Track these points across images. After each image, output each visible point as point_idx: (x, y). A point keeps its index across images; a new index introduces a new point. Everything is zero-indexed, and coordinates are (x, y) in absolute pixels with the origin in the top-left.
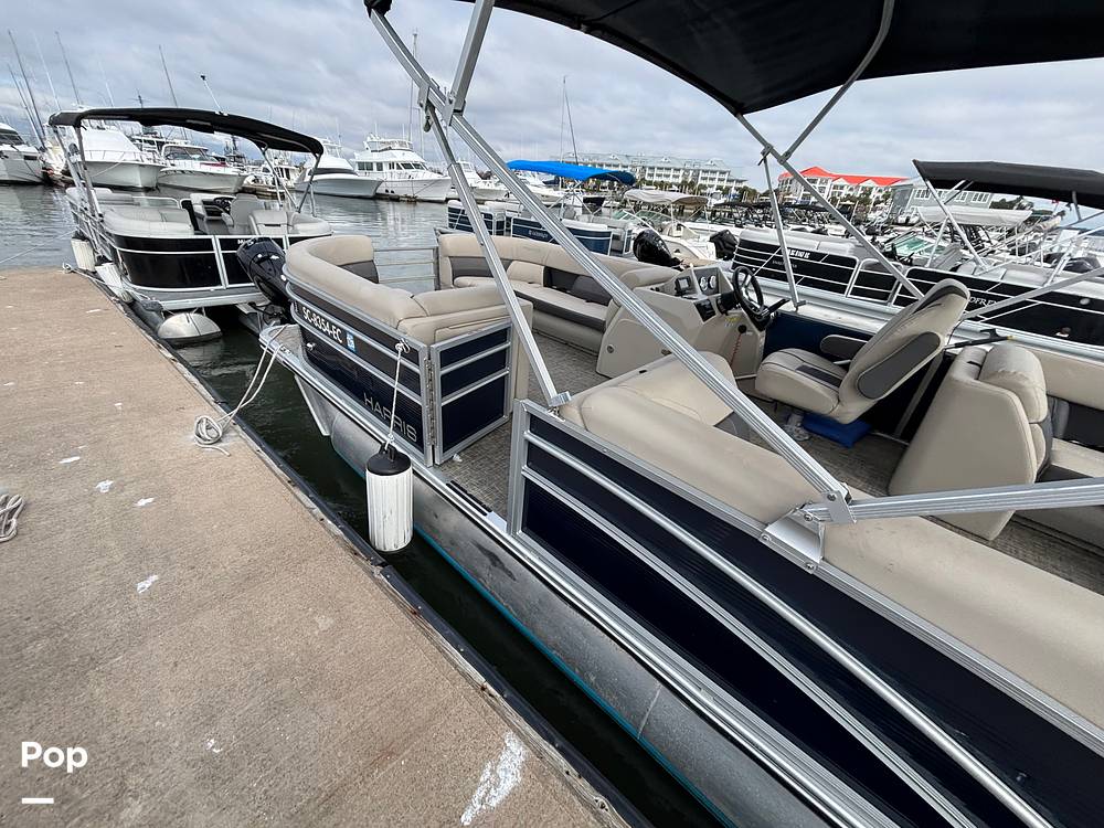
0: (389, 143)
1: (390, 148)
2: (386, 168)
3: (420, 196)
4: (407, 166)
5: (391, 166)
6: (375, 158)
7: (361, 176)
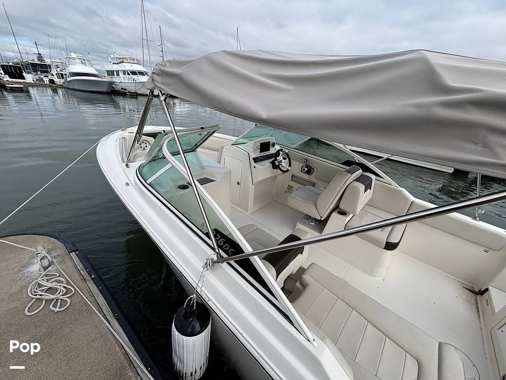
0: (123, 58)
1: (123, 62)
2: (121, 74)
3: (139, 92)
4: (134, 73)
5: (124, 72)
6: (115, 68)
7: (107, 79)
